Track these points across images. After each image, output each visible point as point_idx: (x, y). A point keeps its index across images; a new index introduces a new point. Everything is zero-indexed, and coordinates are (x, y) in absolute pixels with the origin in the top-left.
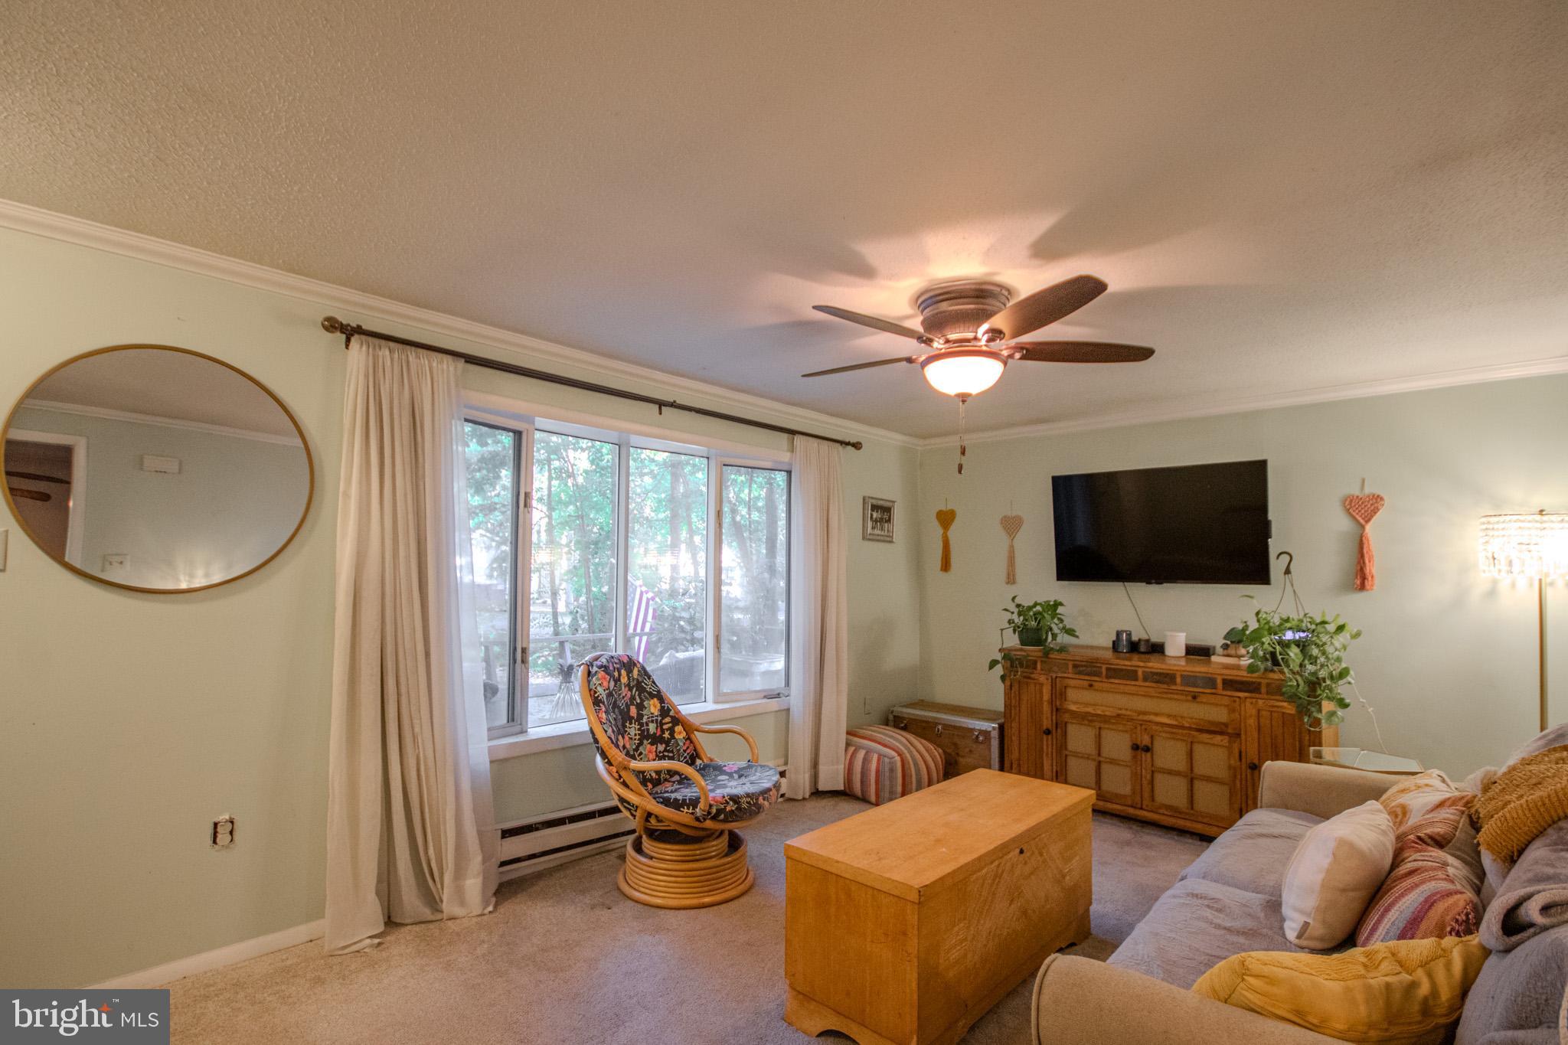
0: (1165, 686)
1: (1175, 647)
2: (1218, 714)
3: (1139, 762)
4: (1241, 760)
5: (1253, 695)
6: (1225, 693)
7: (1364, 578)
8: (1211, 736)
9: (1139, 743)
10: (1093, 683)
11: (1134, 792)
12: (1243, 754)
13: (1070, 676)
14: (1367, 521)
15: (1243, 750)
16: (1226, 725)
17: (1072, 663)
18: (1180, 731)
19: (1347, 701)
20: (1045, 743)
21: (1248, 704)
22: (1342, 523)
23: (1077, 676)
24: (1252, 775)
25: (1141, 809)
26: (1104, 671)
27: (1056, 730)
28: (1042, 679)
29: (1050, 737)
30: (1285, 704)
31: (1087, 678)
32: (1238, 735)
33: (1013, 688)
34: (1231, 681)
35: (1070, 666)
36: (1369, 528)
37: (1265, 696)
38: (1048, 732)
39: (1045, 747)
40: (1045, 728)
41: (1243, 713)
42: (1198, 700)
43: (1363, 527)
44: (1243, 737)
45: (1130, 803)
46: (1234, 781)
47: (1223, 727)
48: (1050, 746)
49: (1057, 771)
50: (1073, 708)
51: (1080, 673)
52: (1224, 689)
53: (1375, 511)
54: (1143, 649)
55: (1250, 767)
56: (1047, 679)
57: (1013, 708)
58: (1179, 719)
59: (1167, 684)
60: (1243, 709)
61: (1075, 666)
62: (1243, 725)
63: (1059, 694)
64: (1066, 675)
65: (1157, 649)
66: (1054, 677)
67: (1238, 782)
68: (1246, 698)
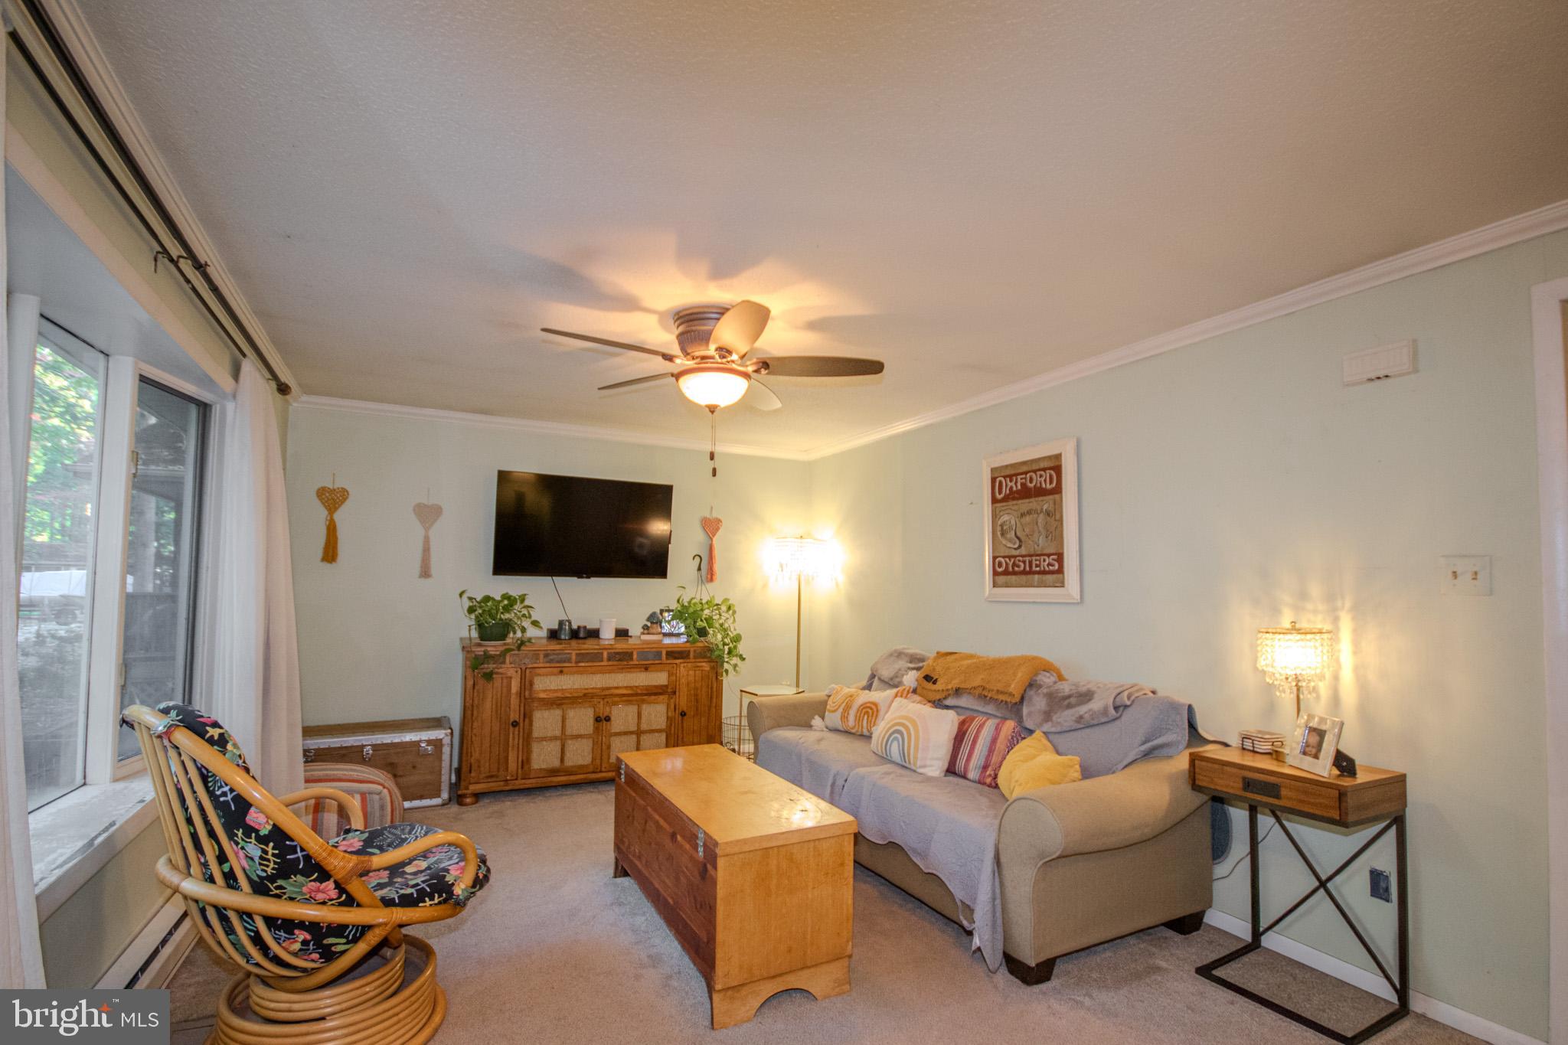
0: (625, 663)
1: (608, 634)
2: (660, 678)
3: (601, 733)
4: (675, 711)
5: (685, 660)
6: (668, 662)
7: (712, 575)
8: (656, 697)
9: (601, 715)
10: (563, 669)
11: (594, 759)
12: (677, 707)
13: (541, 665)
14: (713, 536)
15: (677, 703)
16: (666, 686)
17: (543, 652)
18: (634, 698)
19: (744, 656)
20: (511, 736)
21: (682, 668)
22: (700, 536)
23: (548, 665)
24: (682, 720)
25: (601, 772)
26: (574, 657)
27: (524, 721)
28: (511, 672)
29: (517, 729)
30: (704, 664)
31: (558, 665)
32: (675, 693)
33: (476, 688)
34: (672, 652)
35: (542, 656)
36: (714, 539)
37: (694, 660)
38: (515, 724)
39: (511, 740)
40: (512, 720)
41: (678, 675)
42: (649, 669)
43: (712, 539)
44: (677, 693)
45: (591, 770)
46: (670, 728)
47: (665, 688)
48: (516, 737)
49: (522, 761)
50: (542, 695)
51: (551, 661)
52: (667, 659)
53: (718, 529)
54: (582, 635)
55: (681, 714)
56: (517, 672)
57: (475, 708)
58: (635, 689)
59: (627, 660)
60: (678, 672)
61: (546, 656)
62: (678, 683)
63: (526, 684)
64: (536, 665)
65: (594, 634)
66: (524, 668)
67: (673, 729)
68: (681, 663)
